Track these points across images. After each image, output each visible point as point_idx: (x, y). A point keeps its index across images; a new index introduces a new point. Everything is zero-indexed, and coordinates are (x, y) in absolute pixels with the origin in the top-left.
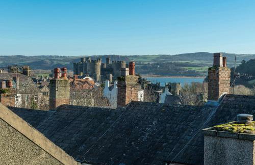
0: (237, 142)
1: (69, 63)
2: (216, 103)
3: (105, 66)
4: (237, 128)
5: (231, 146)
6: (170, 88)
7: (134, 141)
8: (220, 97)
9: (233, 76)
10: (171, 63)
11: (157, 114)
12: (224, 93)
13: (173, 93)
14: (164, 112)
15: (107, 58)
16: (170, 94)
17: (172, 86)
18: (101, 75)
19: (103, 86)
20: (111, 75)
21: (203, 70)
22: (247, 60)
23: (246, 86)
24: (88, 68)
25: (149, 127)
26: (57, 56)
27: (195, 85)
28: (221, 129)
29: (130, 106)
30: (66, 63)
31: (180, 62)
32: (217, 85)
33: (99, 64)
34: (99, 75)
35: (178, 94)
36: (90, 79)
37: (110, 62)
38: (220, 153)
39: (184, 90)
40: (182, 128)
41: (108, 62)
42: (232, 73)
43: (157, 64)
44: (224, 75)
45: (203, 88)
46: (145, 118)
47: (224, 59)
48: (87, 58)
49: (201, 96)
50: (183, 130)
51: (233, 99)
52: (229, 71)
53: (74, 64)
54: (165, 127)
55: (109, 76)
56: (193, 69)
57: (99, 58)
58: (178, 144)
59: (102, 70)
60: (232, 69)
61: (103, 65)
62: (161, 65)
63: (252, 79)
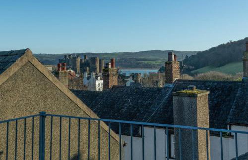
0: (189, 98)
1: (54, 59)
2: (171, 86)
3: (83, 61)
4: (188, 92)
5: (186, 100)
6: (133, 77)
7: (116, 113)
8: (173, 81)
9: (181, 67)
10: (133, 59)
11: (131, 94)
12: (176, 79)
13: (136, 81)
14: (136, 92)
15: (85, 55)
16: (134, 82)
17: (134, 76)
18: (80, 68)
19: (82, 76)
20: (88, 68)
21: (157, 63)
22: (189, 56)
23: (190, 75)
24: (70, 63)
25: (126, 103)
26: (46, 54)
27: (152, 75)
28: (181, 92)
29: (112, 89)
30: (53, 59)
31: (140, 57)
32: (172, 74)
33: (79, 60)
34: (78, 68)
35: (140, 82)
36: (72, 71)
37: (87, 58)
38: (181, 104)
39: (144, 79)
40: (149, 103)
41: (85, 58)
42: (181, 65)
43: (123, 59)
44: (176, 67)
45: (158, 77)
46: (123, 97)
47: (175, 56)
48: (69, 55)
49: (157, 83)
50: (150, 104)
51: (182, 82)
52: (179, 64)
53: (60, 60)
54: (138, 103)
55: (87, 69)
56: (149, 62)
57: (78, 55)
58: (147, 114)
59: (81, 64)
60: (180, 62)
61: (81, 60)
62: (126, 60)
63: (194, 69)
